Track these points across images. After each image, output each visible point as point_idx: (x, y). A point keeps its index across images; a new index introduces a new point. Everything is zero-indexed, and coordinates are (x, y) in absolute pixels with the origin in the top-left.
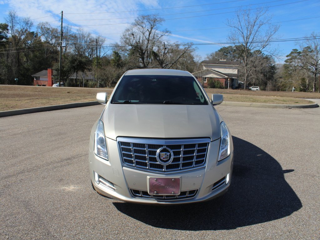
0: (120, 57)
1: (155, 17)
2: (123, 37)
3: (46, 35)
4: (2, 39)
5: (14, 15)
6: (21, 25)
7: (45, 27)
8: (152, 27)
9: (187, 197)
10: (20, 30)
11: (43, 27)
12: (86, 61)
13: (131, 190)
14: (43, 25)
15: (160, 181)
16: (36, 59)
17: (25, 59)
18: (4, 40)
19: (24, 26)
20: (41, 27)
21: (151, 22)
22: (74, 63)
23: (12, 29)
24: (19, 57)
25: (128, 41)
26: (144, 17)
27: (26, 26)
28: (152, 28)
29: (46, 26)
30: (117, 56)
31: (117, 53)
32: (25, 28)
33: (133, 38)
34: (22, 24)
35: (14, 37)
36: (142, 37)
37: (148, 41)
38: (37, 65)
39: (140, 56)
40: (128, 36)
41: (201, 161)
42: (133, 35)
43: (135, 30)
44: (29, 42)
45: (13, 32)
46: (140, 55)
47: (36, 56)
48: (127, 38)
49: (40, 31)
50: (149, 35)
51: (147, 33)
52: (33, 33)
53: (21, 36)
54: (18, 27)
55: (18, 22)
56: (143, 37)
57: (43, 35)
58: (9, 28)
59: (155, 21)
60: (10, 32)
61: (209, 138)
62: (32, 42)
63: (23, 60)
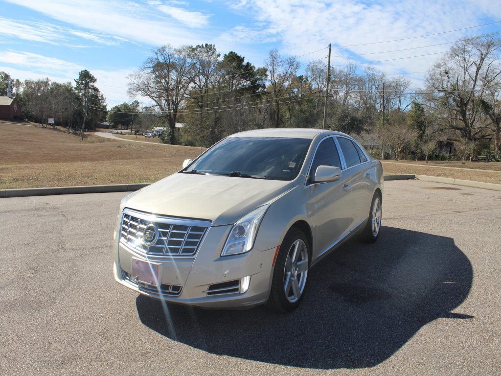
0: (422, 110)
1: (490, 39)
2: (429, 78)
3: (318, 79)
4: (258, 89)
5: (276, 55)
6: (284, 67)
7: (317, 69)
8: (483, 56)
9: (170, 293)
10: (282, 75)
11: (315, 68)
12: (363, 117)
13: (123, 271)
14: (314, 66)
15: (140, 264)
16: (302, 114)
17: (288, 115)
18: (260, 89)
19: (288, 68)
20: (312, 69)
21: (481, 49)
22: (344, 121)
23: (273, 75)
24: (278, 112)
25: (437, 84)
26: (467, 41)
27: (290, 69)
28: (482, 59)
29: (318, 67)
30: (418, 109)
31: (418, 104)
32: (289, 71)
33: (447, 78)
34: (286, 66)
35: (274, 84)
36: (463, 76)
37: (475, 81)
38: (303, 123)
39: (459, 109)
40: (439, 76)
41: (190, 249)
42: (447, 73)
43: (451, 64)
44: (295, 90)
45: (273, 79)
46: (458, 106)
47: (302, 111)
48: (437, 80)
49: (309, 74)
50: (477, 72)
51: (474, 69)
52: (301, 78)
53: (283, 83)
54: (280, 71)
55: (281, 64)
56: (465, 76)
57: (315, 79)
58: (268, 73)
59: (489, 46)
60: (269, 78)
61: (211, 221)
62: (299, 90)
63: (286, 116)
